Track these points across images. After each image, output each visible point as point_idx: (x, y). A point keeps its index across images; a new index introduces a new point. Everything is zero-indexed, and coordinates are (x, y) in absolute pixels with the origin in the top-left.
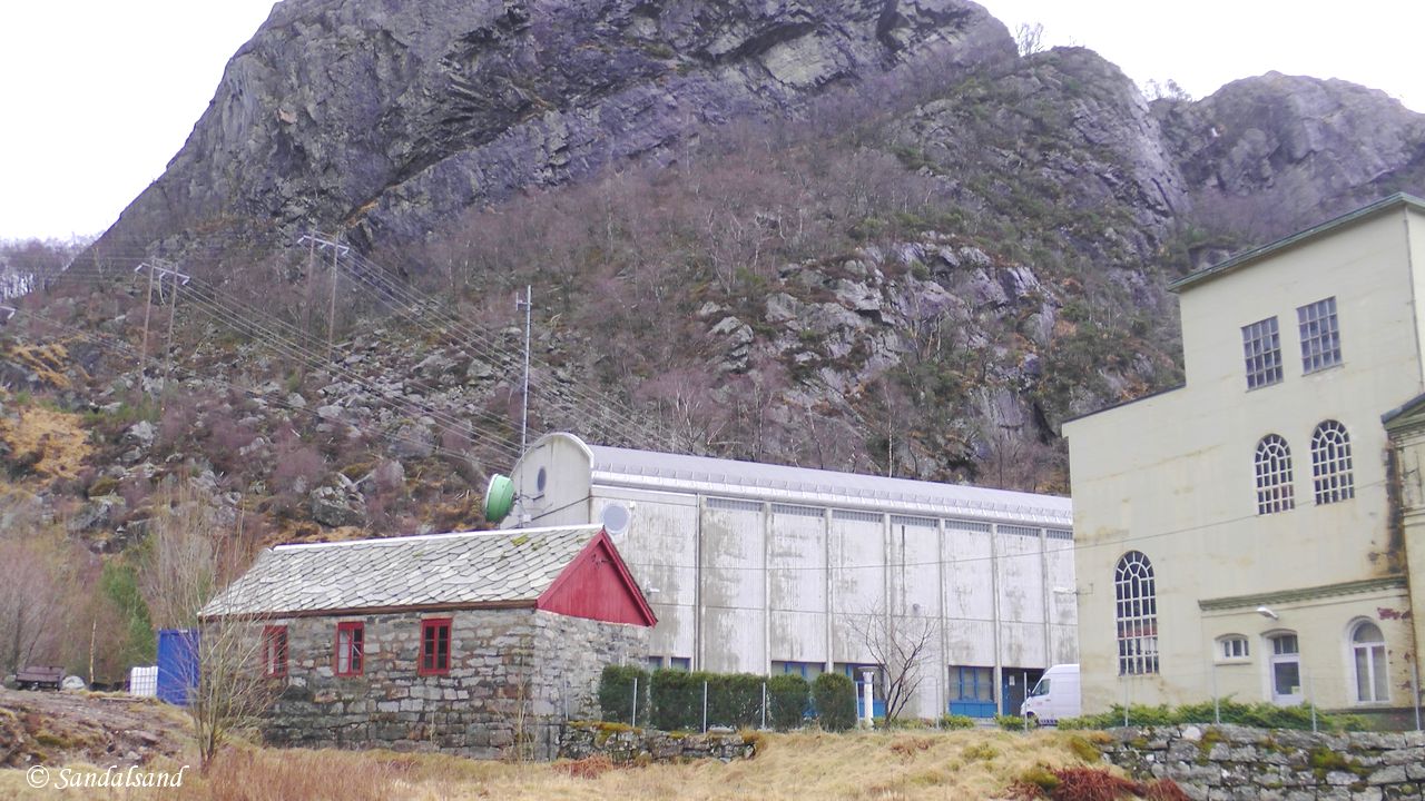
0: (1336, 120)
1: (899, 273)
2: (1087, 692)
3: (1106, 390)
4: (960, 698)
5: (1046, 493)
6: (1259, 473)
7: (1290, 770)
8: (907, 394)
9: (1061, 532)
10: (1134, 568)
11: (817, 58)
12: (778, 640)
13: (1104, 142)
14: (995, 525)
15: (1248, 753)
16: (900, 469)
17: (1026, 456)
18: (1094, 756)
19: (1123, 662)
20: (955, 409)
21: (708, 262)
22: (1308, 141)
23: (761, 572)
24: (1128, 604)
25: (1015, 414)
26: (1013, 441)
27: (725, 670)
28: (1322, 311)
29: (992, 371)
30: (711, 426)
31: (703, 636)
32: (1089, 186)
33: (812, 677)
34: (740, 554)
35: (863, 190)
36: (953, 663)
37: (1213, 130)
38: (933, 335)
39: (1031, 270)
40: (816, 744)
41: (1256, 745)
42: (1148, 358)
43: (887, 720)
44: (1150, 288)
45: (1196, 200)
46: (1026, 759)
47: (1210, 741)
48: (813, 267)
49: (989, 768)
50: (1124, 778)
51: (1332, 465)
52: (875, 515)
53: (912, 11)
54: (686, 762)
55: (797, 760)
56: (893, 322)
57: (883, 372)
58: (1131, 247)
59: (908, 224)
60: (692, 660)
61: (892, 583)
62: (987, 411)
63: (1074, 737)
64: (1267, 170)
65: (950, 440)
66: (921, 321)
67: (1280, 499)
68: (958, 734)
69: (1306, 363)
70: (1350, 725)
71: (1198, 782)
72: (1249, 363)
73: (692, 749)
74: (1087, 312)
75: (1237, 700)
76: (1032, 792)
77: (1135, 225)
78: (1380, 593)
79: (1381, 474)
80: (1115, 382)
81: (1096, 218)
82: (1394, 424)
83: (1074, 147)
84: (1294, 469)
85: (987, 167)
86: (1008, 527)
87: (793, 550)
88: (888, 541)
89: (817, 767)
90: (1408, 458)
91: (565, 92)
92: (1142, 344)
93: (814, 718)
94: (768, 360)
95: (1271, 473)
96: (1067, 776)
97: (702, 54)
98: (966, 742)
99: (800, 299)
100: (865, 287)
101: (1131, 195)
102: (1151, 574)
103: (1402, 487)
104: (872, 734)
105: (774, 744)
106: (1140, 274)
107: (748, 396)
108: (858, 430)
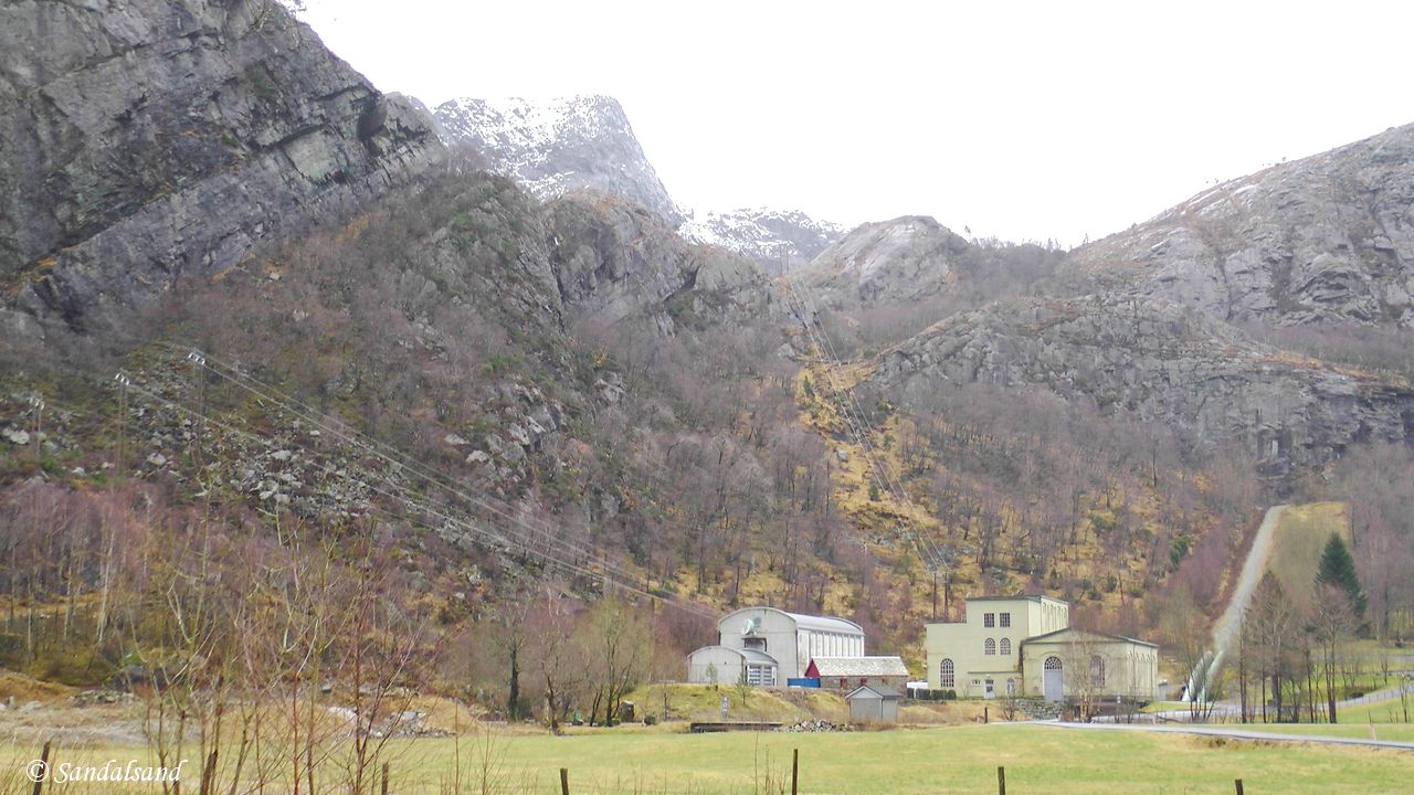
0: (640, 246)
6: (986, 645)
10: (947, 662)
11: (326, 155)
19: (942, 684)
22: (624, 264)
24: (944, 671)
37: (556, 239)
51: (1005, 647)
53: (393, 126)
64: (594, 281)
67: (991, 652)
69: (1001, 625)
78: (1016, 674)
79: (1018, 651)
84: (995, 647)
90: (1025, 649)
91: (175, 173)
95: (989, 646)
97: (253, 144)
102: (953, 664)
103: (1023, 654)
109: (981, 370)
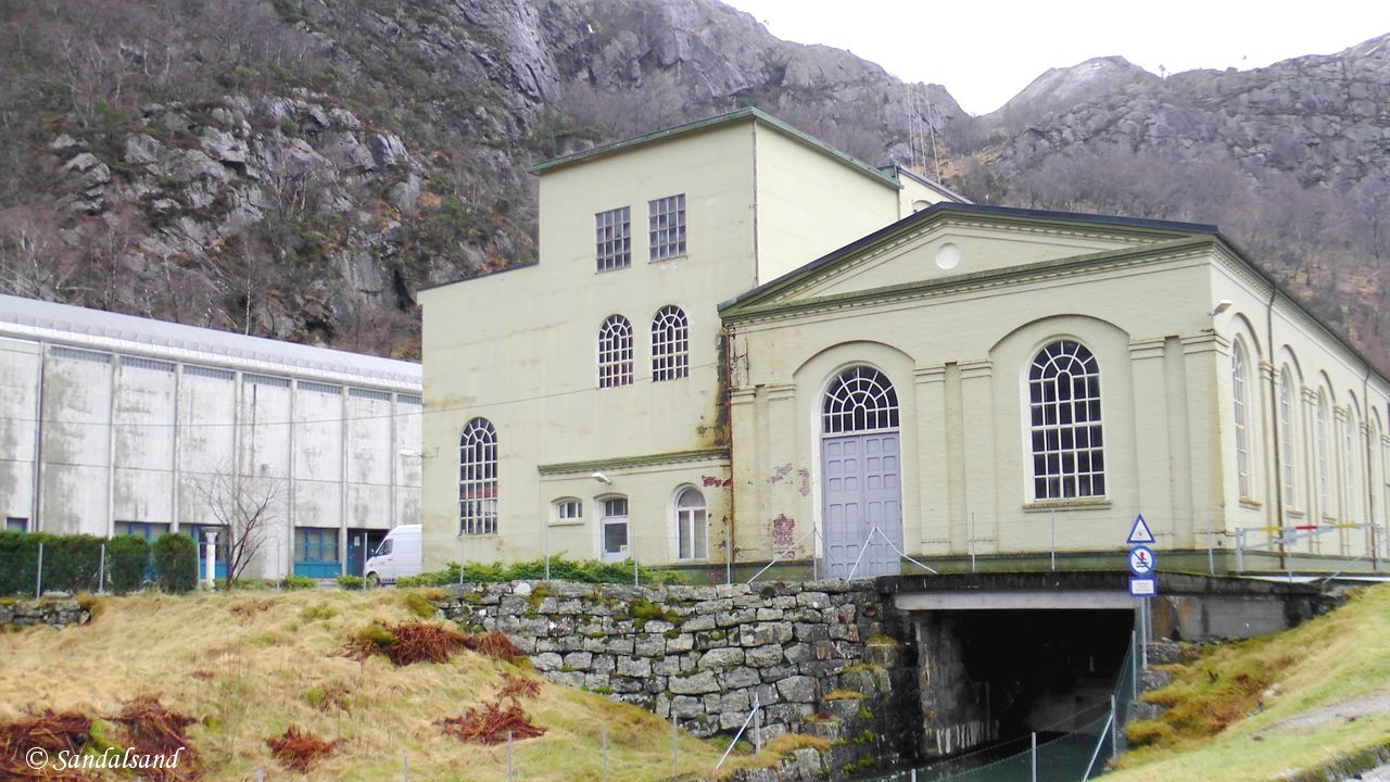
0: (705, 34)
1: (267, 127)
2: (427, 551)
3: (466, 262)
4: (306, 559)
5: (400, 359)
6: (602, 349)
7: (612, 620)
8: (267, 251)
9: (411, 397)
10: (479, 434)
12: (121, 496)
13: (484, 23)
14: (347, 388)
15: (574, 606)
16: (257, 327)
17: (384, 321)
18: (429, 613)
19: (463, 523)
20: (315, 269)
21: (64, 91)
22: (677, 51)
23: (106, 428)
24: (471, 468)
25: (375, 280)
26: (371, 305)
27: (65, 531)
28: (672, 206)
29: (354, 235)
30: (61, 269)
31: (42, 494)
32: (464, 64)
33: (155, 536)
34: (85, 408)
35: (236, 36)
36: (299, 524)
37: (589, 27)
38: (299, 194)
39: (401, 139)
40: (155, 607)
41: (582, 598)
42: (509, 235)
43: (228, 582)
44: (516, 168)
45: (567, 90)
46: (363, 617)
47: (539, 596)
48: (178, 110)
49: (327, 628)
50: (458, 633)
51: (670, 346)
52: (227, 372)
54: (17, 630)
55: (134, 624)
56: (258, 176)
57: (245, 227)
58: (500, 128)
59: (280, 78)
60: (30, 522)
61: (241, 443)
62: (346, 274)
63: (411, 594)
64: (637, 70)
65: (308, 301)
66: (286, 178)
67: (620, 375)
68: (298, 594)
69: (653, 251)
70: (668, 579)
71: (527, 634)
72: (600, 247)
73: (24, 616)
74: (453, 186)
75: (566, 558)
76: (367, 649)
77: (505, 107)
78: (705, 463)
79: (713, 356)
80: (475, 256)
81: (469, 96)
82: (729, 313)
83: (453, 24)
84: (635, 348)
85: (365, 30)
86: (360, 390)
87: (141, 406)
88: (239, 399)
89: (154, 631)
90: (738, 345)
92: (504, 221)
93: (153, 580)
94: (126, 203)
95: (613, 350)
96: (403, 632)
98: (306, 602)
99: (163, 142)
100: (231, 137)
101: (504, 78)
102: (494, 440)
103: (731, 369)
104: (213, 596)
105: (112, 608)
106: (507, 155)
107: (101, 240)
108: (216, 285)
109: (1143, 146)
